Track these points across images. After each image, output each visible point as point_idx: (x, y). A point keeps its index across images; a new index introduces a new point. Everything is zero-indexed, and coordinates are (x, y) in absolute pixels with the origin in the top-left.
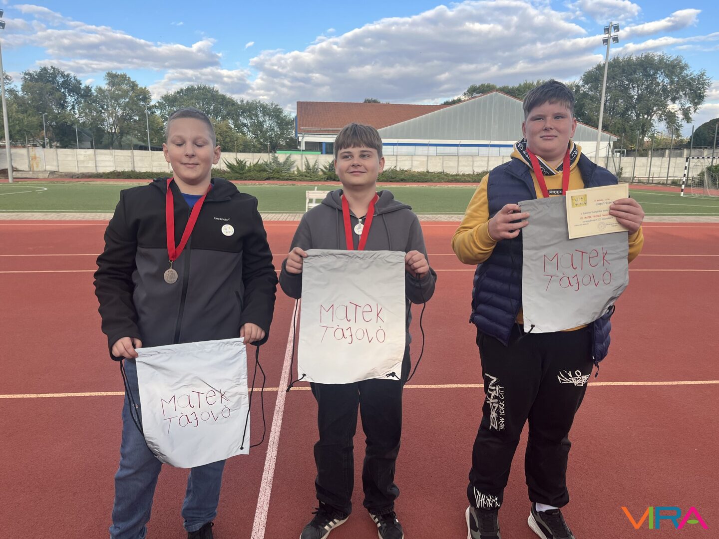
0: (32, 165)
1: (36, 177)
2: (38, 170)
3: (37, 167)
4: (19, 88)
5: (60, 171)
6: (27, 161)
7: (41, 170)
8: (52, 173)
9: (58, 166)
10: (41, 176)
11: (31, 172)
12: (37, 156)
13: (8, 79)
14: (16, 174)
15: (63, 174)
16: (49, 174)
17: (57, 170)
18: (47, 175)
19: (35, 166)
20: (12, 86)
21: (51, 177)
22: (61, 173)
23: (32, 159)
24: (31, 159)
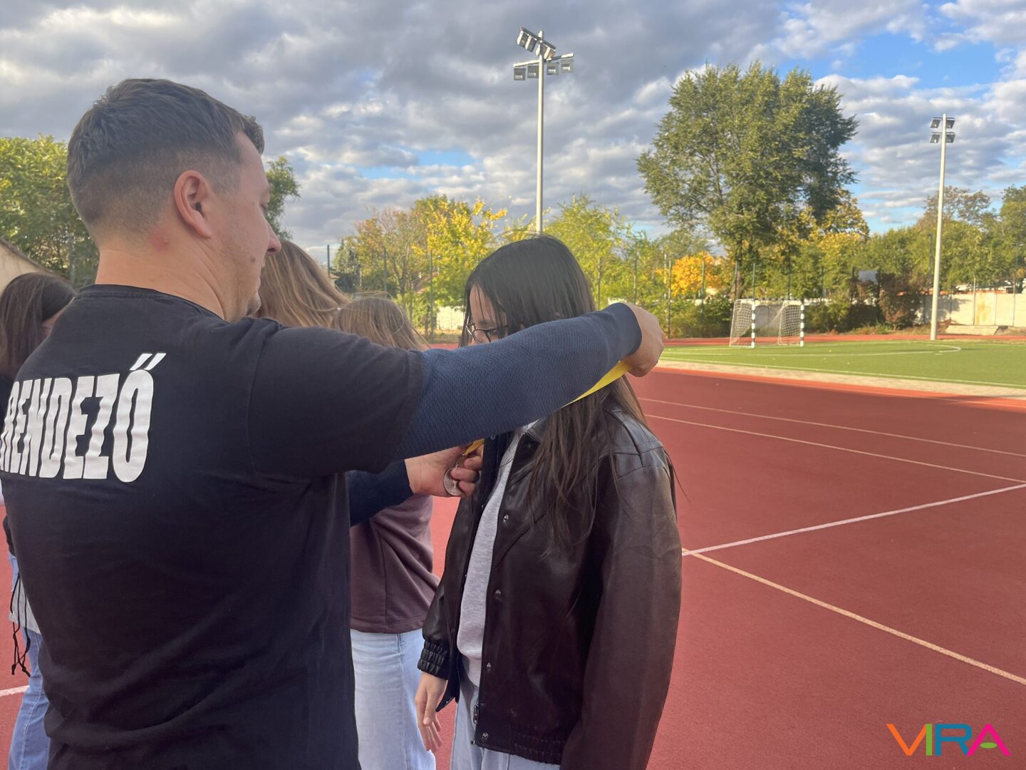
0: (978, 317)
1: (977, 332)
2: (984, 324)
3: (984, 319)
4: (998, 212)
5: (1015, 326)
6: (971, 312)
7: (988, 324)
8: (1003, 328)
9: (1014, 319)
10: (985, 332)
11: (973, 327)
12: (986, 304)
13: (984, 201)
14: (950, 330)
15: (1019, 329)
16: (998, 330)
17: (1011, 325)
18: (992, 331)
19: (981, 318)
20: (989, 210)
21: (1000, 333)
22: (1017, 328)
23: (979, 310)
24: (976, 309)
